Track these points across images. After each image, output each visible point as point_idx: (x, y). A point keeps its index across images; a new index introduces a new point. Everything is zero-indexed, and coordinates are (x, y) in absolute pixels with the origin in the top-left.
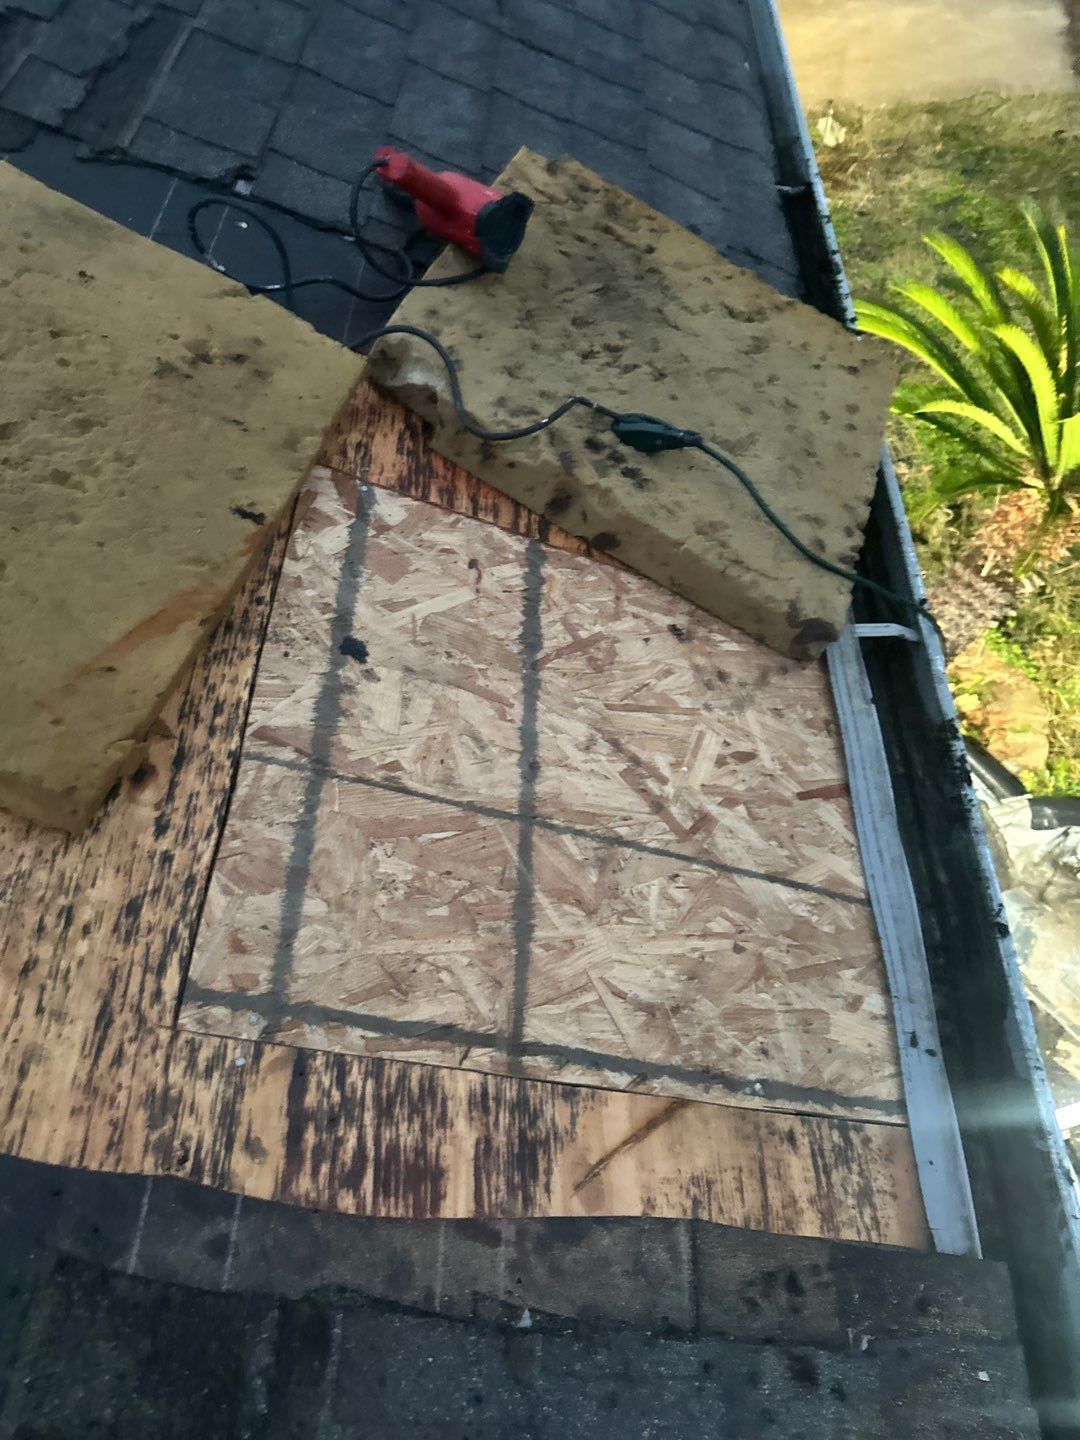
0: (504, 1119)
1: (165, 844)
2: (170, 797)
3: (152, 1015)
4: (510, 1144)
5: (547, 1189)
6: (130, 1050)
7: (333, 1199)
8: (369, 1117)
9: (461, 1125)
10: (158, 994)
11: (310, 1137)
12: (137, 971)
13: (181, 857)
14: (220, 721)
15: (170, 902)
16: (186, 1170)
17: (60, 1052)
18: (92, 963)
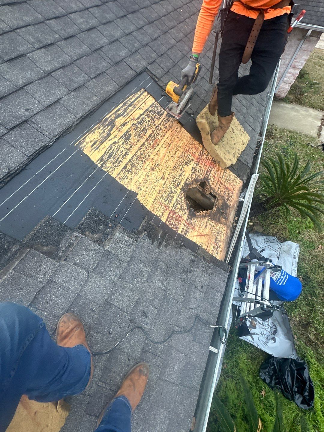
0: (186, 227)
1: (164, 186)
2: (165, 182)
3: (159, 201)
6: (156, 203)
7: (169, 225)
8: (174, 220)
9: (182, 226)
10: (160, 200)
11: (169, 219)
12: (159, 197)
13: (165, 188)
14: (172, 177)
15: (163, 192)
16: (158, 216)
17: (151, 200)
18: (155, 194)
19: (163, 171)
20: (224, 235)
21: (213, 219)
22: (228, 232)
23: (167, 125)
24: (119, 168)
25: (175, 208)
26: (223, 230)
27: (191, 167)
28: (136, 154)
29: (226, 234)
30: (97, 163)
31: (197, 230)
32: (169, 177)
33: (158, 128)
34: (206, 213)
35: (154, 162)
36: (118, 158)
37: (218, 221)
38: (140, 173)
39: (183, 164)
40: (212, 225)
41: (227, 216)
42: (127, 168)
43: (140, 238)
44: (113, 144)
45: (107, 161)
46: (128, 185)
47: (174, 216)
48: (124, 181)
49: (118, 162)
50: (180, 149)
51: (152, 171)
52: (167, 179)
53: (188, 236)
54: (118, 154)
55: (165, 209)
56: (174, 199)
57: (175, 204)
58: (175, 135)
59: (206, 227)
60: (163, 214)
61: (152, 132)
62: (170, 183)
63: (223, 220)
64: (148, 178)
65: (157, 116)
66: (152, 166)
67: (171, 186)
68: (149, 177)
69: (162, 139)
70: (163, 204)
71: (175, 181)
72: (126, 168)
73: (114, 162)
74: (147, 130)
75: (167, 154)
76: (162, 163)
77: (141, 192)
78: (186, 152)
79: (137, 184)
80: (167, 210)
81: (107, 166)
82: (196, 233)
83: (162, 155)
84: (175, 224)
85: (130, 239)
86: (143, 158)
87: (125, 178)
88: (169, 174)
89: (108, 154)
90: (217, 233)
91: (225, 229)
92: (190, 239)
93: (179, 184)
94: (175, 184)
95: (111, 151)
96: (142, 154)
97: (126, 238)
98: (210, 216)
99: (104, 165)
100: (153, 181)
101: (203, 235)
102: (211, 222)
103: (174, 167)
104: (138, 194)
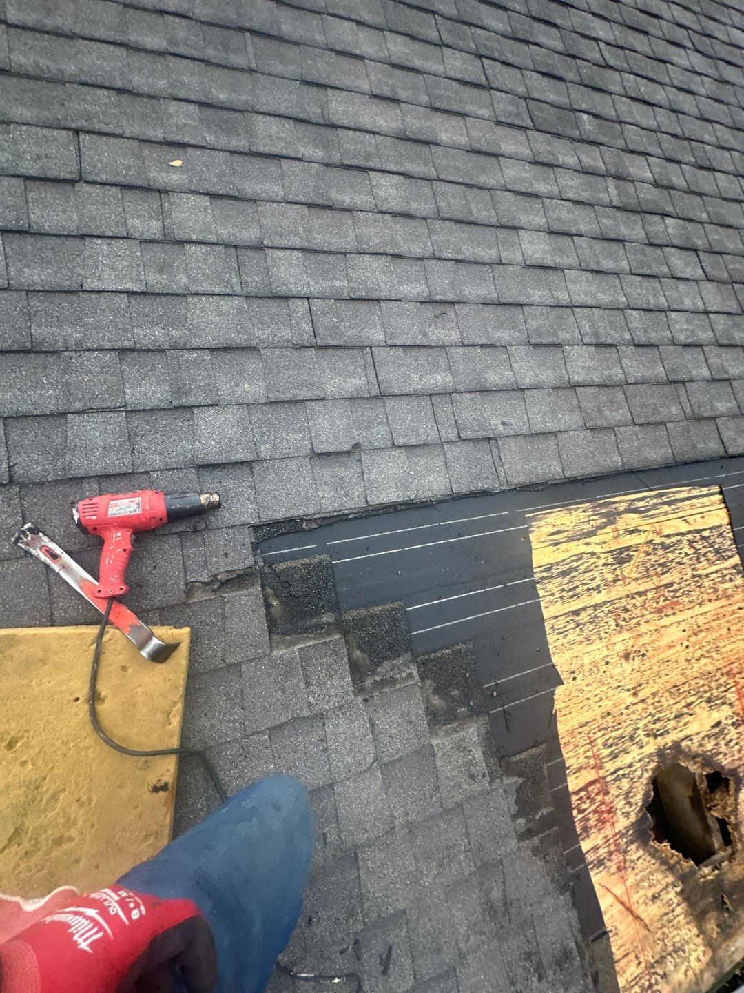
0: (606, 850)
1: (625, 711)
2: (634, 705)
3: (591, 735)
4: (601, 855)
5: (597, 874)
6: (583, 735)
7: (574, 808)
8: (593, 807)
9: (601, 836)
10: (595, 733)
11: (583, 794)
12: (597, 725)
13: (624, 717)
14: (656, 704)
15: (613, 722)
16: (567, 765)
17: (576, 719)
18: (595, 713)
19: (645, 678)
20: (690, 973)
21: (685, 896)
22: (706, 975)
23: (722, 585)
24: (566, 606)
25: (615, 780)
26: (694, 955)
27: (716, 716)
28: (616, 601)
29: (695, 975)
30: (538, 570)
31: (628, 883)
32: (650, 701)
33: (696, 579)
34: (678, 863)
35: (641, 644)
36: (577, 587)
37: (699, 917)
38: (598, 644)
39: (701, 697)
40: (673, 911)
41: (730, 927)
42: (581, 617)
43: (502, 781)
44: (587, 554)
45: (555, 578)
46: (558, 651)
47: (599, 798)
48: (556, 637)
49: (571, 593)
50: (717, 657)
51: (623, 661)
52: (643, 701)
53: (597, 878)
54: (581, 579)
55: (592, 762)
56: (627, 759)
57: (620, 773)
58: (726, 619)
59: (654, 898)
60: (580, 769)
61: (677, 580)
62: (644, 715)
63: (711, 926)
64: (605, 668)
65: (710, 556)
66: (629, 647)
67: (641, 725)
68: (609, 666)
69: (689, 609)
70: (595, 749)
71: (658, 720)
72: (578, 615)
73: (565, 587)
74: (671, 569)
75: (679, 646)
76: (655, 659)
77: (571, 685)
78: (728, 673)
79: (574, 662)
80: (593, 768)
81: (549, 587)
82: (619, 890)
83: (665, 641)
84: (588, 820)
85: (484, 765)
86: (624, 620)
87: (562, 633)
88: (654, 694)
89: (567, 567)
90: (674, 945)
91: (702, 957)
92: (596, 887)
93: (661, 735)
94: (652, 726)
95: (575, 564)
96: (626, 610)
97: (478, 753)
98: (683, 878)
99: (546, 581)
100: (609, 680)
101: (632, 913)
102: (675, 900)
103: (674, 687)
104: (562, 684)
